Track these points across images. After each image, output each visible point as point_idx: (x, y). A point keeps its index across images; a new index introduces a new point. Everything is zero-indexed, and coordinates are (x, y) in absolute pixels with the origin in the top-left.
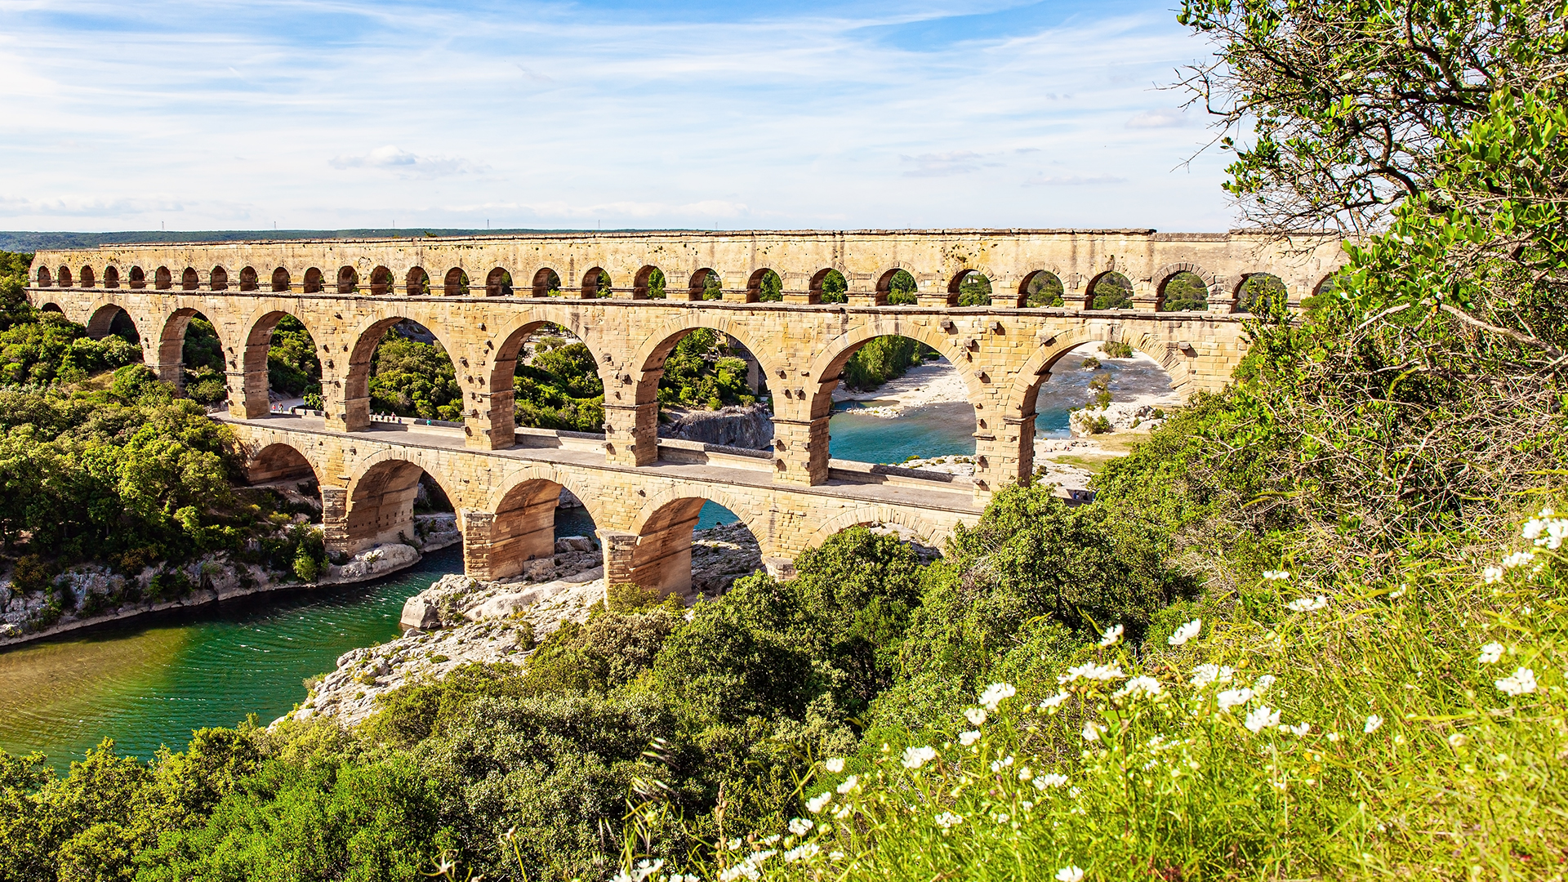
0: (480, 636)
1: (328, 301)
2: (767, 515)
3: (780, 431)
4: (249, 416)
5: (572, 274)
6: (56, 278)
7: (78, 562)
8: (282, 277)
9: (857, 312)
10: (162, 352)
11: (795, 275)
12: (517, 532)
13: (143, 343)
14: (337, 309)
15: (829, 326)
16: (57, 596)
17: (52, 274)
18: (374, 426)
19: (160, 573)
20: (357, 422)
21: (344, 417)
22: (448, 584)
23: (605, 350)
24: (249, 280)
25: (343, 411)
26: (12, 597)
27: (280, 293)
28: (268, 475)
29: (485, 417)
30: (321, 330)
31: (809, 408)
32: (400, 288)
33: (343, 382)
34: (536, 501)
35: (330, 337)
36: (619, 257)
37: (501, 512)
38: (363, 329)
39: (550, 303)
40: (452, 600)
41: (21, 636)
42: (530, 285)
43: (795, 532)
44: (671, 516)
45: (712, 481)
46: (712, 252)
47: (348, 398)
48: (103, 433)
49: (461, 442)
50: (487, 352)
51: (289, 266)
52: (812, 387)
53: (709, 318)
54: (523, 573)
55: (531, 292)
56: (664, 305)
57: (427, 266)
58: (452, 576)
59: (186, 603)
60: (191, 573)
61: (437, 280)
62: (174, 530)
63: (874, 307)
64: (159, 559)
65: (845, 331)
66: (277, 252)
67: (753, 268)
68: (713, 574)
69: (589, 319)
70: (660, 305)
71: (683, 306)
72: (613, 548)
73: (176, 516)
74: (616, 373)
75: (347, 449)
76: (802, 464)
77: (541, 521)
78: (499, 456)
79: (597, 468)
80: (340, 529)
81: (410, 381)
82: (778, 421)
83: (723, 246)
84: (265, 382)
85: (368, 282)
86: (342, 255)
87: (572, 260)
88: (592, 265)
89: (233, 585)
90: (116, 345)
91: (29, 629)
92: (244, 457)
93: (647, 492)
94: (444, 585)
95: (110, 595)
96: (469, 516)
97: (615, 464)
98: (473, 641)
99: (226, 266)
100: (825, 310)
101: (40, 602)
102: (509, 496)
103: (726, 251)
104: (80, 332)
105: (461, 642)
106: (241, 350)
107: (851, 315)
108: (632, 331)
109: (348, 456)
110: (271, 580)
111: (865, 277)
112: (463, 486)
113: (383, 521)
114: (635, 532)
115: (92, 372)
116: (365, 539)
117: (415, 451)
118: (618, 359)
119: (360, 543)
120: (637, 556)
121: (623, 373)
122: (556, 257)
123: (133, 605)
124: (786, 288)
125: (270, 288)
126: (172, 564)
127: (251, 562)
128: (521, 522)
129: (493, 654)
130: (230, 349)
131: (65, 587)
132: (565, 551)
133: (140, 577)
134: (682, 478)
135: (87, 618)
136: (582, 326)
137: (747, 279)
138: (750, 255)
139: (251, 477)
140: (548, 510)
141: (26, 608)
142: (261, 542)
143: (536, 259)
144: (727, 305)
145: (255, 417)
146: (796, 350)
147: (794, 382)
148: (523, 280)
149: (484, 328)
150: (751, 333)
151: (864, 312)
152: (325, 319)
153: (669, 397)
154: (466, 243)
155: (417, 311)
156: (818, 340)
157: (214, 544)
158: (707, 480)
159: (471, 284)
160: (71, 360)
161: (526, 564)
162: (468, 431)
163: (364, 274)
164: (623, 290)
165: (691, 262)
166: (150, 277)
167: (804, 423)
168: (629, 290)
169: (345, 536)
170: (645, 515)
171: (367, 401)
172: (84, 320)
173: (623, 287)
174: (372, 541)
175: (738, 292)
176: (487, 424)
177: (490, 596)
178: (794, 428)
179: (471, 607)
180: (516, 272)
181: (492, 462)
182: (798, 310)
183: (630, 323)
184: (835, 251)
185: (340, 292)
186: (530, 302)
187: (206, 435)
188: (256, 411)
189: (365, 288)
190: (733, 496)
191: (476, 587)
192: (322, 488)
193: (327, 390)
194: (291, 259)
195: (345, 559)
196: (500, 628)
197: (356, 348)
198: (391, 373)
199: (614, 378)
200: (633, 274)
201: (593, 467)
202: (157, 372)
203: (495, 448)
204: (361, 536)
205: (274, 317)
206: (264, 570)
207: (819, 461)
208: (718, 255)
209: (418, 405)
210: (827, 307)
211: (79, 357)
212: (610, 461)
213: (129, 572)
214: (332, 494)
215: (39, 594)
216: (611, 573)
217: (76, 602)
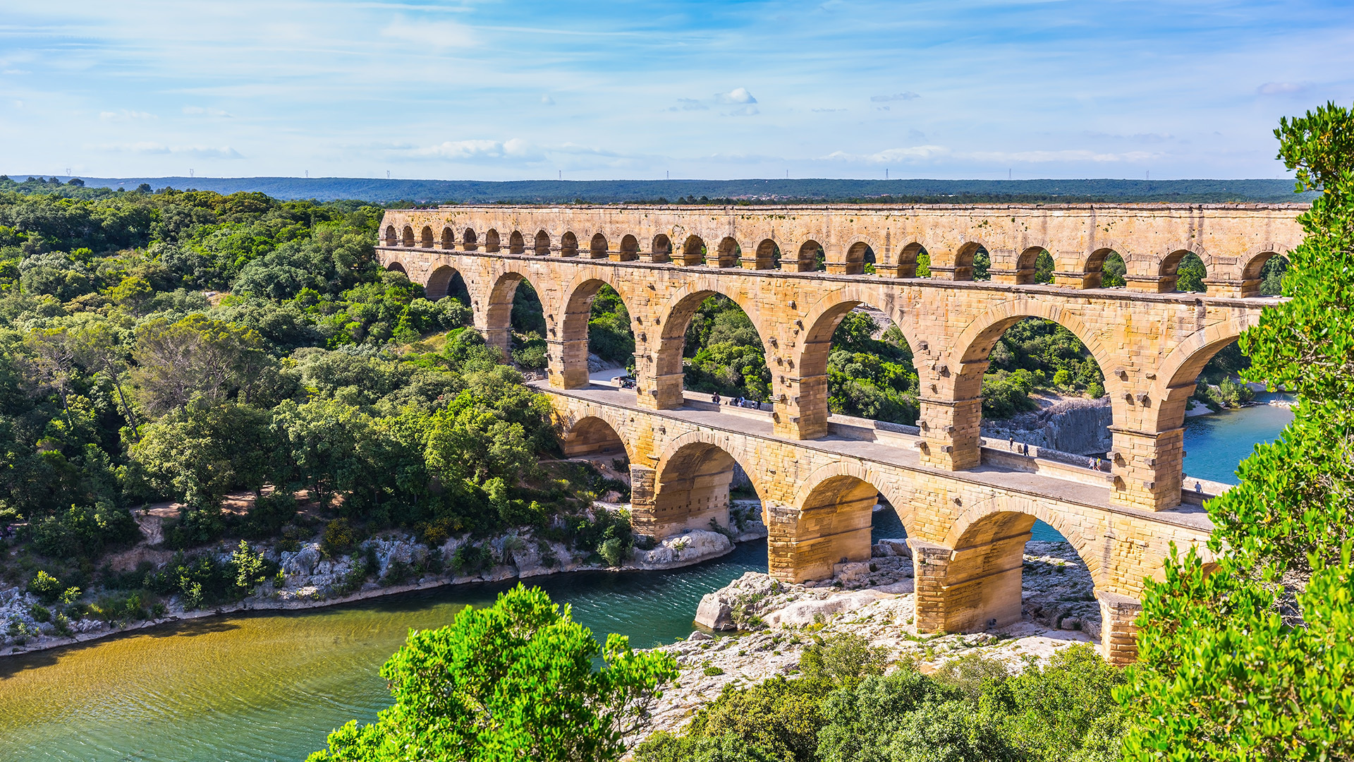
0: (766, 648)
1: (642, 270)
2: (1101, 541)
3: (1120, 443)
4: (567, 386)
5: (888, 250)
6: (401, 238)
7: (385, 528)
8: (602, 244)
9: (1217, 304)
10: (490, 315)
11: (1142, 257)
12: (827, 531)
13: (474, 306)
14: (651, 279)
15: (1181, 321)
16: (362, 562)
17: (398, 234)
18: (688, 405)
19: (464, 545)
20: (669, 400)
21: (654, 394)
22: (750, 582)
23: (922, 338)
24: (570, 246)
25: (654, 387)
26: (320, 559)
27: (598, 261)
28: (584, 448)
29: (794, 403)
30: (635, 301)
31: (1155, 417)
32: (712, 259)
33: (655, 356)
34: (850, 498)
35: (643, 309)
36: (939, 231)
37: (807, 509)
38: (675, 301)
39: (864, 282)
40: (750, 601)
41: (325, 600)
42: (843, 260)
43: (1134, 565)
44: (995, 529)
45: (1037, 495)
46: (1044, 228)
47: (660, 373)
48: (422, 398)
49: (769, 428)
50: (797, 333)
51: (607, 232)
52: (1159, 393)
53: (1041, 306)
54: (832, 577)
55: (844, 269)
56: (987, 289)
57: (739, 237)
58: (754, 574)
59: (487, 578)
60: (494, 546)
61: (749, 252)
62: (480, 502)
63: (1239, 298)
64: (463, 531)
65: (1200, 328)
66: (596, 218)
67: (1091, 248)
68: (1051, 599)
69: (905, 301)
70: (983, 288)
71: (1009, 290)
72: (923, 562)
73: (484, 488)
74: (932, 363)
75: (657, 428)
76: (1145, 484)
77: (856, 521)
78: (807, 448)
79: (909, 469)
80: (647, 512)
81: (741, 355)
82: (1117, 430)
83: (1056, 221)
84: (584, 351)
85: (681, 252)
86: (657, 223)
87: (888, 235)
88: (910, 240)
89: (535, 563)
90: (450, 306)
91: (333, 595)
92: (560, 427)
93: (964, 501)
94: (743, 584)
95: (412, 564)
96: (774, 510)
97: (929, 466)
98: (756, 654)
99: (549, 231)
100: (1177, 301)
101: (345, 566)
102: (817, 492)
103: (1061, 227)
104: (419, 292)
105: (743, 654)
106: (561, 318)
107: (1209, 308)
108: (952, 317)
109: (658, 435)
110: (574, 560)
111: (1229, 262)
112: (769, 477)
113: (694, 506)
114: (948, 546)
115: (425, 333)
116: (674, 524)
117: (723, 435)
118: (935, 348)
119: (668, 528)
120: (951, 572)
121: (941, 364)
122: (872, 230)
123: (435, 576)
124: (1131, 272)
125: (589, 255)
126: (476, 536)
127: (555, 540)
128: (833, 521)
129: (773, 672)
130: (551, 316)
131: (371, 553)
132: (884, 555)
133: (443, 549)
134: (1004, 489)
135: (389, 586)
136: (897, 309)
137: (1084, 260)
138: (1088, 232)
139: (566, 450)
140: (864, 509)
141: (332, 572)
142: (567, 520)
143: (850, 232)
144: (1059, 290)
145: (573, 387)
146: (1141, 347)
147: (1138, 386)
148: (836, 256)
149: (794, 306)
150: (1087, 325)
151: (1225, 304)
152: (639, 290)
153: (1040, 381)
154: (778, 212)
155: (728, 285)
156: (1169, 336)
157: (518, 518)
158: (1031, 494)
159: (783, 258)
160: (407, 320)
161: (837, 568)
162: (776, 417)
163: (678, 242)
164: (943, 270)
165: (1020, 239)
166: (482, 239)
167: (1148, 436)
168: (950, 270)
169: (653, 519)
170: (961, 527)
171: (680, 378)
172: (422, 280)
173: (942, 266)
174: (682, 526)
175: (1074, 276)
176: (795, 411)
177: (791, 600)
178: (1137, 440)
179: (770, 611)
180: (829, 245)
181: (799, 453)
182: (1143, 300)
183: (950, 308)
184: (1192, 229)
185: (654, 262)
186: (842, 280)
187: (523, 404)
188: (575, 381)
189: (678, 258)
190: (1061, 515)
191: (777, 589)
192: (632, 466)
193: (640, 364)
194: (608, 225)
195: (651, 544)
196: (788, 642)
197: (668, 322)
198: (721, 345)
199: (930, 370)
200: (955, 252)
201: (904, 468)
202: (485, 336)
203: (803, 437)
204: (670, 520)
205: (593, 286)
206: (568, 549)
207: (1168, 481)
208: (1050, 232)
209: (747, 380)
210: (1180, 296)
211: (415, 317)
212: (923, 462)
213: (432, 542)
214: (641, 475)
215: (345, 558)
216: (921, 589)
217: (379, 569)
